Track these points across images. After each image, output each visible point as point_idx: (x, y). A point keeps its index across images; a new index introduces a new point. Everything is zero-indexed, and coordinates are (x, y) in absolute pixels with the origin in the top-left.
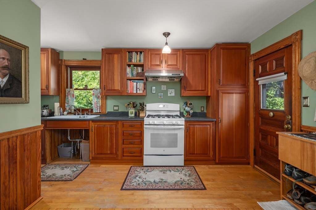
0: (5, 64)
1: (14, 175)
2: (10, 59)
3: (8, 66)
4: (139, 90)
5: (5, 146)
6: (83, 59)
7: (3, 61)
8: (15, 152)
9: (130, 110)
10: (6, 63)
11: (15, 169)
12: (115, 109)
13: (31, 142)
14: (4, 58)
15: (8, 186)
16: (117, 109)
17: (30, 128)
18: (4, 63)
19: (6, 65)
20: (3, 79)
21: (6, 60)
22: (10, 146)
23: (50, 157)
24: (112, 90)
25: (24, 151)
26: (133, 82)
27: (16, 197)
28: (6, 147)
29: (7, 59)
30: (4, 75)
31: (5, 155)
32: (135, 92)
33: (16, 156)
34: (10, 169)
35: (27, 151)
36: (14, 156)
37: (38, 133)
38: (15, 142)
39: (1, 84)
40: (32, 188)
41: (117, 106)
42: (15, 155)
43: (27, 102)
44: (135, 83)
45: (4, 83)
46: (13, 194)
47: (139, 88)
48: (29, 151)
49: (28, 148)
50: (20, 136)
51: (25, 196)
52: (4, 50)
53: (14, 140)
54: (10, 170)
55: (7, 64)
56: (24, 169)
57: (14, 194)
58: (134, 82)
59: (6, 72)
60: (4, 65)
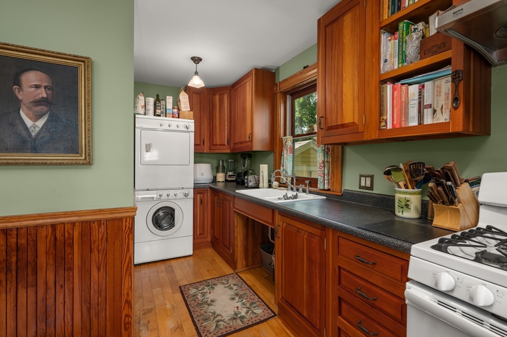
0: (41, 96)
1: (67, 291)
2: (51, 85)
3: (46, 98)
4: (435, 111)
5: (46, 237)
6: (305, 68)
7: (36, 91)
8: (68, 250)
9: (400, 192)
10: (42, 93)
11: (69, 280)
12: (363, 184)
13: (107, 238)
14: (37, 87)
15: (54, 306)
16: (368, 184)
17: (101, 211)
18: (38, 94)
19: (43, 98)
20: (35, 121)
21: (43, 89)
22: (58, 238)
23: (244, 262)
24: (337, 127)
25: (91, 251)
26: (404, 87)
27: (70, 331)
28: (48, 239)
29: (45, 87)
30: (37, 115)
31: (47, 253)
32: (414, 123)
33: (72, 259)
34: (57, 278)
35: (96, 253)
36: (66, 256)
37: (124, 223)
38: (69, 233)
39: (32, 131)
40: (108, 323)
41: (368, 176)
42: (70, 256)
43: (88, 162)
44: (414, 90)
45: (37, 129)
46: (63, 323)
47: (430, 106)
48: (101, 252)
49: (100, 247)
50: (81, 224)
51: (92, 334)
52: (39, 72)
53: (66, 230)
54: (57, 280)
55: (45, 95)
56: (89, 284)
57: (66, 324)
58: (410, 84)
59: (42, 109)
60: (38, 97)
